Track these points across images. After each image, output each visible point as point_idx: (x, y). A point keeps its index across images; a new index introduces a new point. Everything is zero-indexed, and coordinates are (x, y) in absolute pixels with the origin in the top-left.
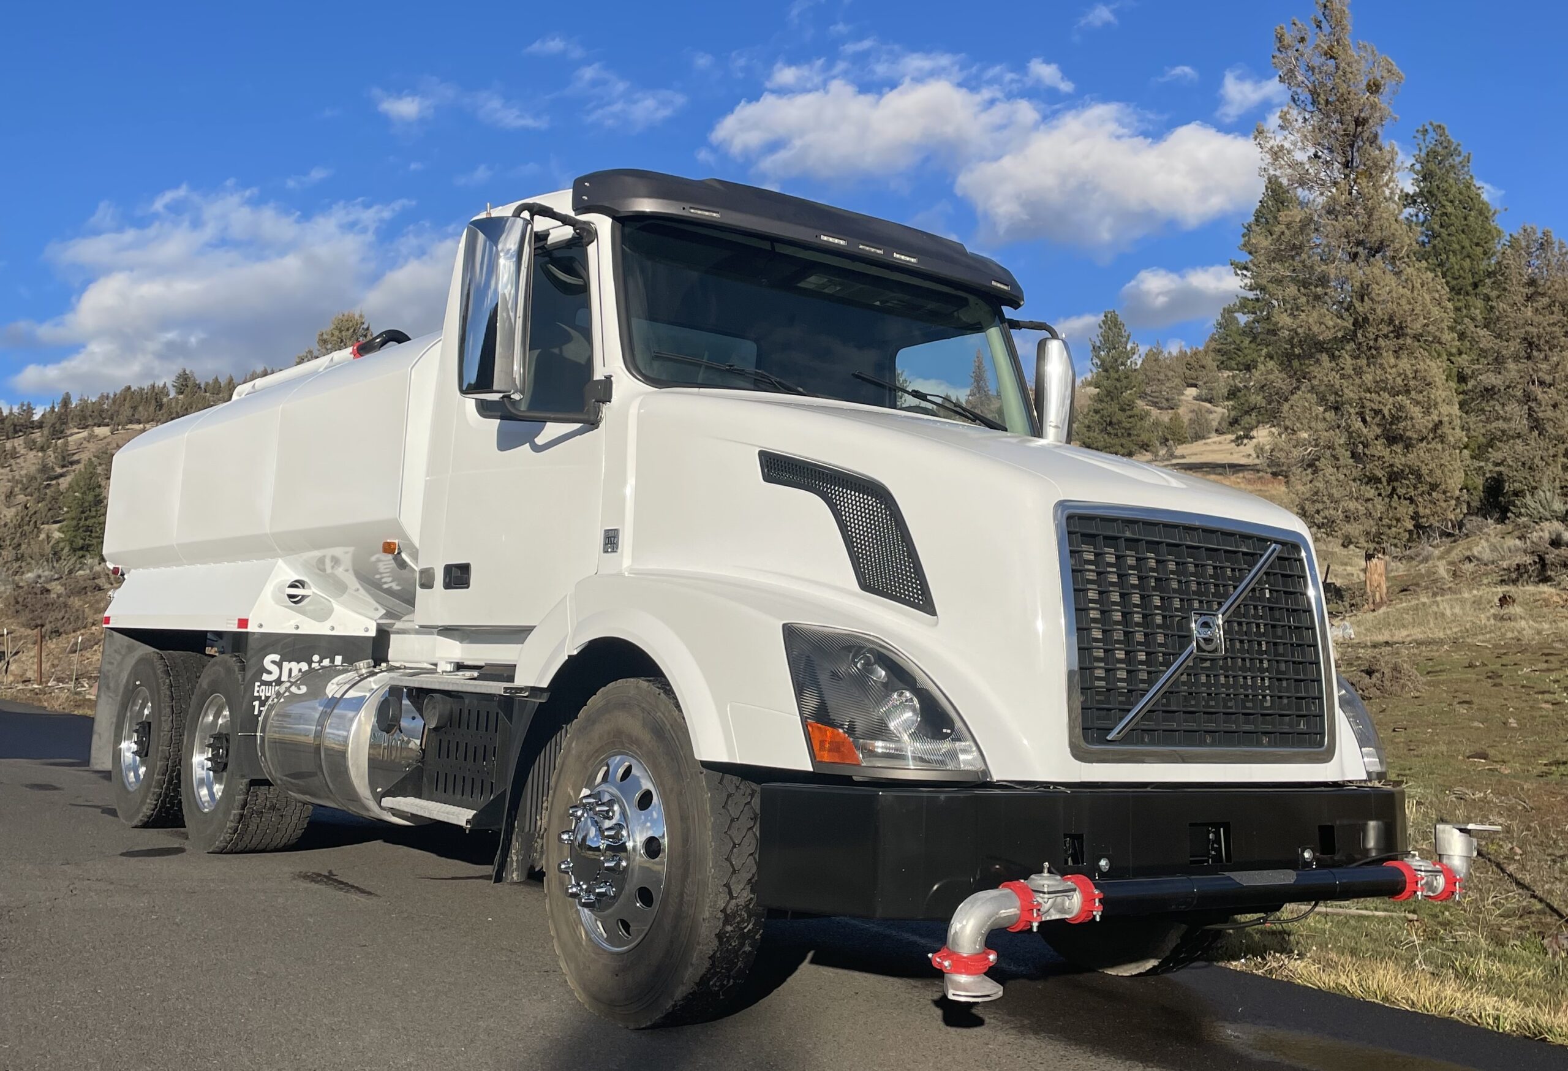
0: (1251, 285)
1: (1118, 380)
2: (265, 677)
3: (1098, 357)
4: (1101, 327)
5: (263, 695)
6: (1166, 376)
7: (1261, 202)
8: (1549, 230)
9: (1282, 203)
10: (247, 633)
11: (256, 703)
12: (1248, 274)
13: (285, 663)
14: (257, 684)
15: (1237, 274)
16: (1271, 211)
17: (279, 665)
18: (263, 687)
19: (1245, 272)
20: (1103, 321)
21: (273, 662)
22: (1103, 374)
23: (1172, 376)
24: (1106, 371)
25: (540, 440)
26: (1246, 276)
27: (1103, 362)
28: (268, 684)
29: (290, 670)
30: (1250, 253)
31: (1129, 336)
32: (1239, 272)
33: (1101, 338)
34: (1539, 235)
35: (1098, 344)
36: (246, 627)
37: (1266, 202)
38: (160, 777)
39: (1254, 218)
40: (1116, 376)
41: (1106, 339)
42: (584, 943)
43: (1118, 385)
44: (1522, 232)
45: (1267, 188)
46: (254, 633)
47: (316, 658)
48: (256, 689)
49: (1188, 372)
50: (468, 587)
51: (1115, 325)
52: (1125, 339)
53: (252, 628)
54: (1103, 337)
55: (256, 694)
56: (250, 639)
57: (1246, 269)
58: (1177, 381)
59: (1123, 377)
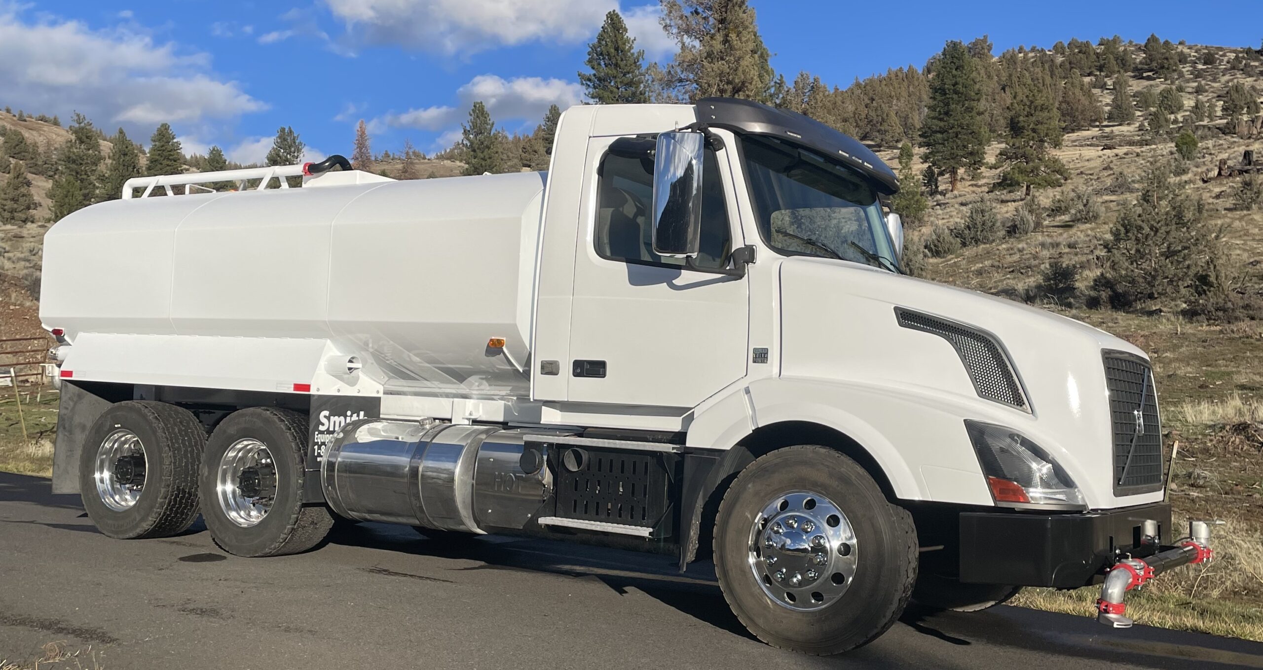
0: (593, 94)
1: (484, 159)
2: (321, 428)
3: (468, 139)
4: (471, 115)
5: (319, 441)
6: (508, 157)
7: (603, 27)
8: (819, 77)
9: (618, 30)
10: (310, 395)
11: (316, 447)
12: (591, 85)
13: (332, 417)
14: (317, 433)
15: (582, 84)
16: (610, 36)
17: (328, 418)
18: (319, 435)
19: (589, 83)
20: (473, 110)
21: (325, 417)
22: (472, 153)
23: (513, 157)
24: (474, 151)
25: (676, 282)
26: (589, 86)
27: (472, 143)
28: (322, 432)
29: (335, 422)
30: (593, 68)
31: (493, 124)
32: (584, 82)
33: (471, 124)
34: (811, 80)
35: (468, 128)
36: (309, 391)
37: (606, 28)
38: (162, 500)
39: (597, 40)
40: (482, 156)
41: (474, 125)
42: (771, 607)
43: (483, 164)
44: (800, 76)
45: (607, 18)
46: (314, 396)
47: (349, 413)
48: (316, 436)
49: (523, 155)
50: (604, 377)
51: (482, 114)
52: (489, 127)
53: (313, 391)
54: (473, 123)
55: (316, 441)
56: (312, 400)
57: (589, 80)
58: (516, 161)
59: (487, 157)
